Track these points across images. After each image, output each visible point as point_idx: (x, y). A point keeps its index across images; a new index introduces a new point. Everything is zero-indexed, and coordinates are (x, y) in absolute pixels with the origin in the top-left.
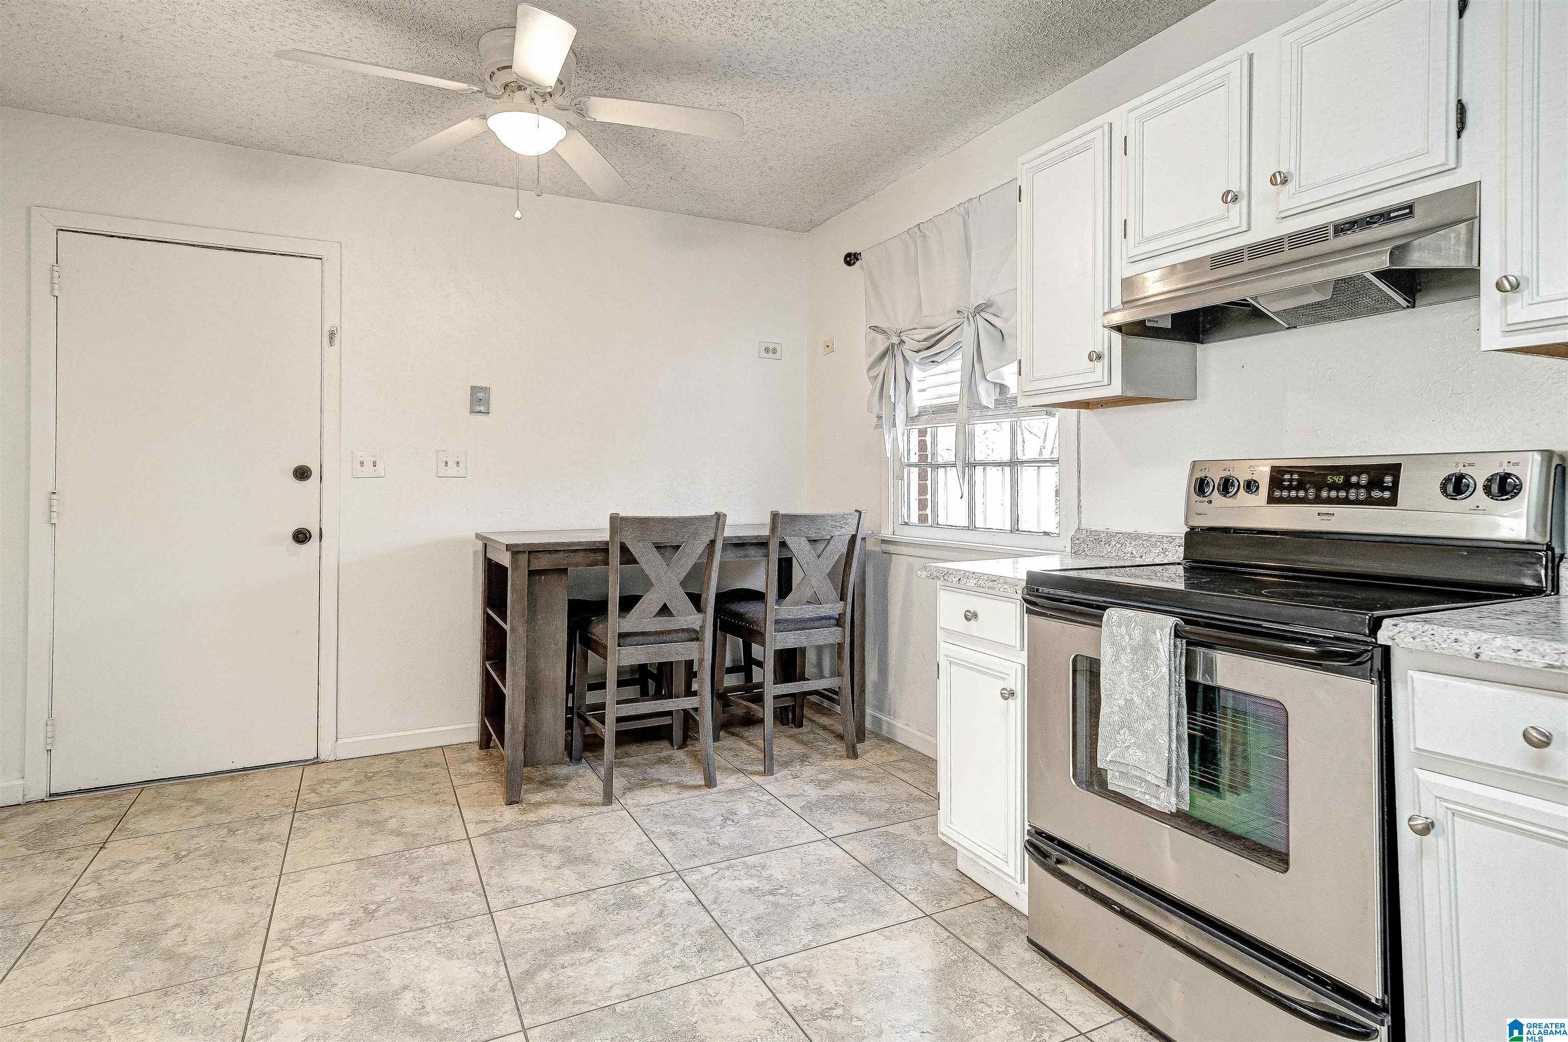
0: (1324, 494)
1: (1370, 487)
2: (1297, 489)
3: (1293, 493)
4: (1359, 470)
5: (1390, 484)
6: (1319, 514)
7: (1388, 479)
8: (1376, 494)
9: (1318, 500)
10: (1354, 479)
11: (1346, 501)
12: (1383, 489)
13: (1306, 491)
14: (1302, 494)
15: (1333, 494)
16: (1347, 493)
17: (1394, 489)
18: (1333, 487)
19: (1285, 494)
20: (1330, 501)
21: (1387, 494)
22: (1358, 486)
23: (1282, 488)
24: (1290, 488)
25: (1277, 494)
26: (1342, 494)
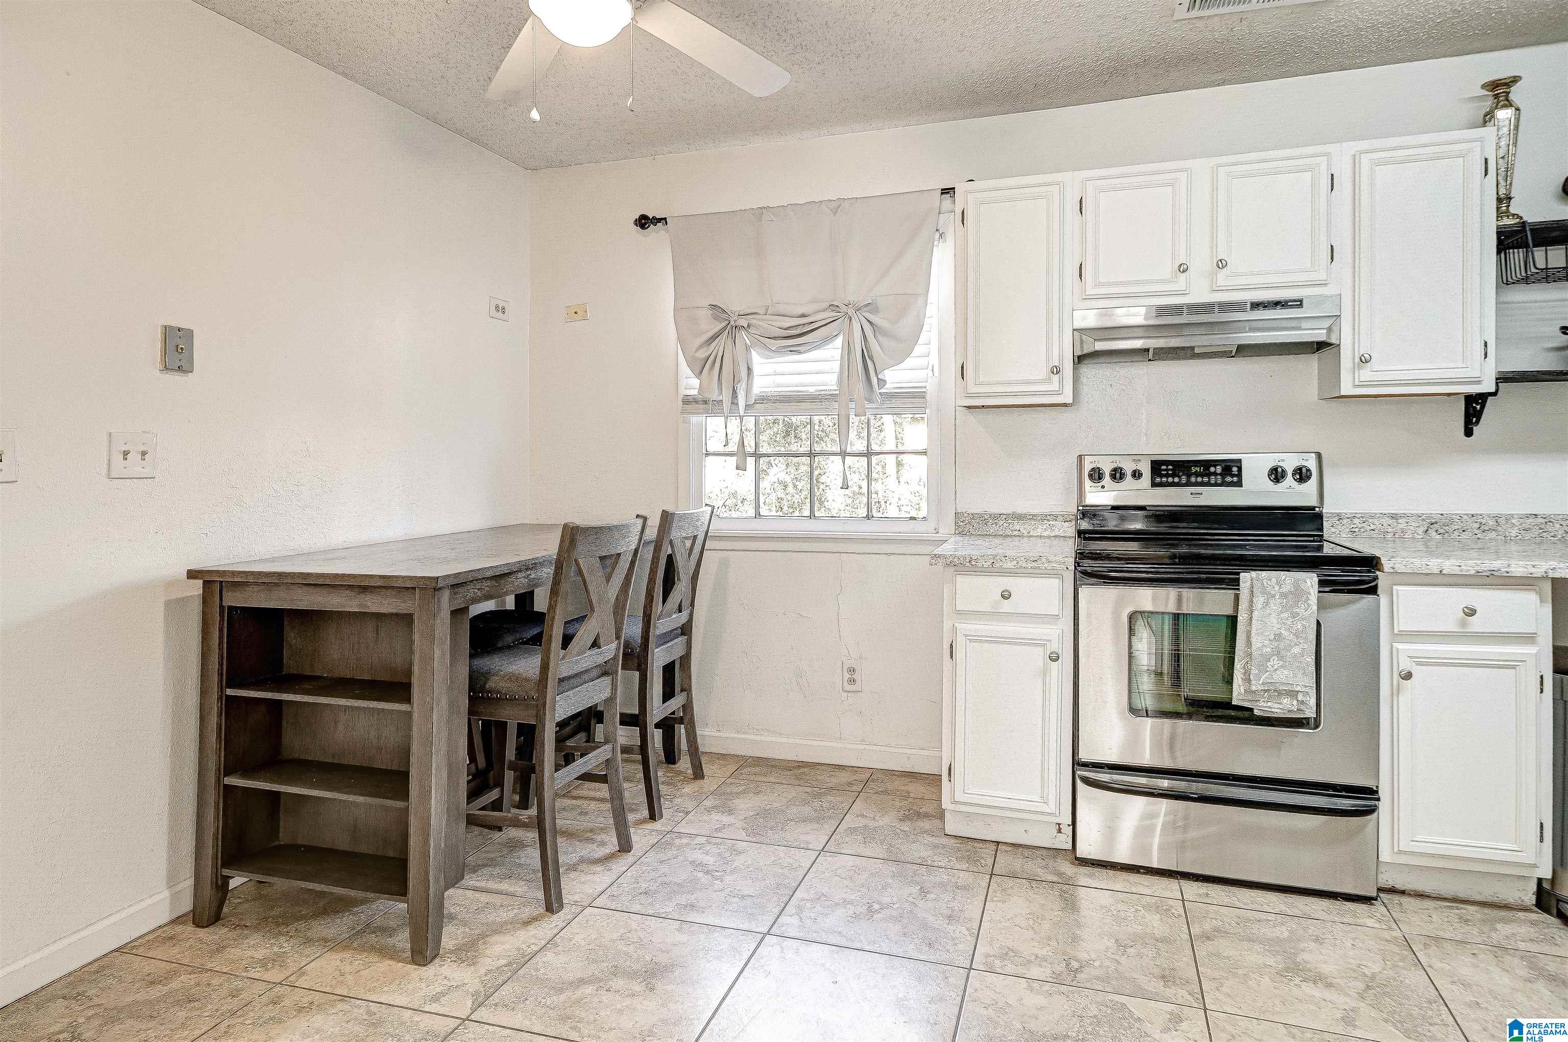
0: (1193, 479)
1: (1223, 475)
2: (1173, 476)
3: (1170, 480)
4: (1215, 463)
5: (1237, 473)
6: (1191, 494)
7: (1235, 469)
8: (1229, 479)
9: (1188, 484)
10: (1212, 469)
11: (1209, 484)
12: (1233, 476)
13: (1179, 477)
14: (1176, 480)
15: (1199, 479)
16: (1209, 478)
17: (1239, 475)
18: (1197, 474)
19: (1164, 479)
20: (1197, 484)
21: (1235, 479)
22: (1215, 474)
23: (1161, 476)
24: (1167, 476)
25: (1158, 480)
26: (1206, 479)
